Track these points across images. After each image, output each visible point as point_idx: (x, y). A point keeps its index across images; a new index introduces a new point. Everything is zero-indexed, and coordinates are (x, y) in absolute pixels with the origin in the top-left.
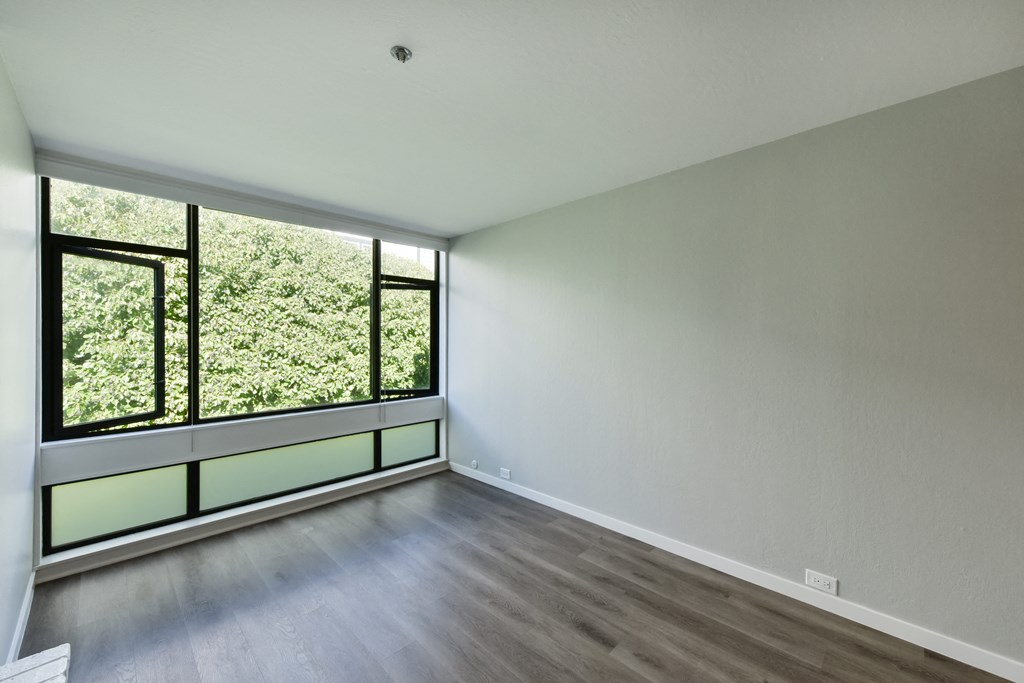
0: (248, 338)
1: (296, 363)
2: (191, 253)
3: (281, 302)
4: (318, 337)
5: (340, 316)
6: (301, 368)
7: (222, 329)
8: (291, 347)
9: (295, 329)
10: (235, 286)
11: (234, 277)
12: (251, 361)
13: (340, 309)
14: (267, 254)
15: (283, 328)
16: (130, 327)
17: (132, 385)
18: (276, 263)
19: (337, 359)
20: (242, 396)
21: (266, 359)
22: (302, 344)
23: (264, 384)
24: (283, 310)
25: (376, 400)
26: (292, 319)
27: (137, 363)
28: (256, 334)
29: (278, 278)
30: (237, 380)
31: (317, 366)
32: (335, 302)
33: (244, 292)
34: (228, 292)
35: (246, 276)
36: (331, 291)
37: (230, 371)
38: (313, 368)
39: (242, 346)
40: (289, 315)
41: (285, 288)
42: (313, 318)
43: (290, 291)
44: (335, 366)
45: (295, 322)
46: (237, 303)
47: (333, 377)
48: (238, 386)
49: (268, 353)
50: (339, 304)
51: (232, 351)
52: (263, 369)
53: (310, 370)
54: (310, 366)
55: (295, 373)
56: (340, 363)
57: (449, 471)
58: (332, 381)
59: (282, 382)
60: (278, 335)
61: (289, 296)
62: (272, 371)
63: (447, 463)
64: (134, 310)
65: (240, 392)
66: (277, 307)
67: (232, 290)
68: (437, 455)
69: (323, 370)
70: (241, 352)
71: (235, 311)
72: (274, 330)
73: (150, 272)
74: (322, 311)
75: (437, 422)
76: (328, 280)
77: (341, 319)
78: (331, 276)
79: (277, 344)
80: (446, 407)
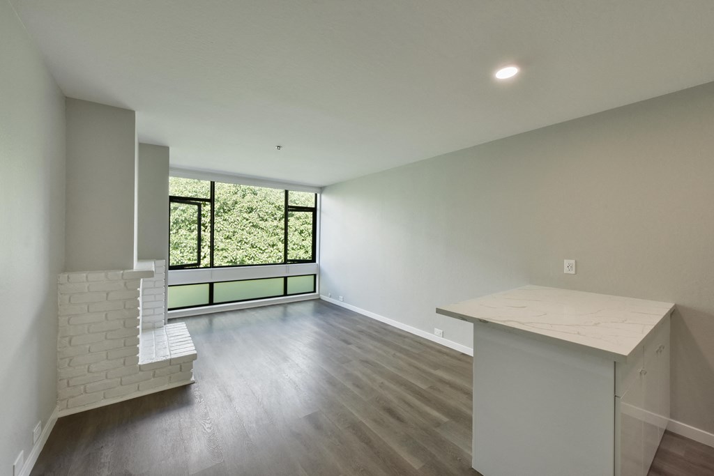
0: (231, 234)
1: (253, 247)
2: (212, 201)
3: (246, 215)
4: (264, 234)
5: (275, 223)
6: (255, 249)
7: (219, 230)
8: (251, 239)
9: (253, 230)
10: (225, 208)
11: (225, 204)
12: (232, 245)
13: (275, 219)
14: (240, 191)
15: (247, 229)
16: (180, 228)
17: (181, 255)
18: (244, 196)
19: (273, 246)
20: (228, 262)
21: (239, 244)
22: (256, 237)
23: (238, 257)
24: (247, 220)
25: (285, 263)
26: (251, 224)
27: (184, 244)
28: (234, 232)
29: (245, 203)
30: (225, 254)
31: (263, 249)
32: (273, 215)
33: (229, 211)
34: (222, 211)
35: (230, 203)
36: (271, 209)
37: (222, 250)
38: (261, 249)
39: (228, 238)
40: (250, 223)
41: (249, 208)
42: (262, 224)
43: (251, 210)
44: (272, 249)
45: (253, 226)
46: (226, 216)
47: (271, 255)
48: (226, 257)
49: (240, 241)
50: (275, 216)
51: (224, 240)
52: (238, 249)
53: (260, 251)
54: (260, 249)
55: (252, 252)
56: (275, 247)
57: (320, 299)
58: (270, 257)
59: (247, 256)
60: (245, 232)
61: (250, 212)
62: (242, 251)
63: (319, 295)
64: (182, 220)
65: (227, 260)
66: (245, 218)
67: (224, 210)
68: (315, 291)
69: (266, 251)
70: (228, 241)
71: (225, 220)
72: (243, 230)
73: (196, 207)
74: (266, 220)
75: (315, 275)
76: (270, 203)
77: (276, 224)
78: (271, 202)
79: (244, 237)
80: (319, 268)
